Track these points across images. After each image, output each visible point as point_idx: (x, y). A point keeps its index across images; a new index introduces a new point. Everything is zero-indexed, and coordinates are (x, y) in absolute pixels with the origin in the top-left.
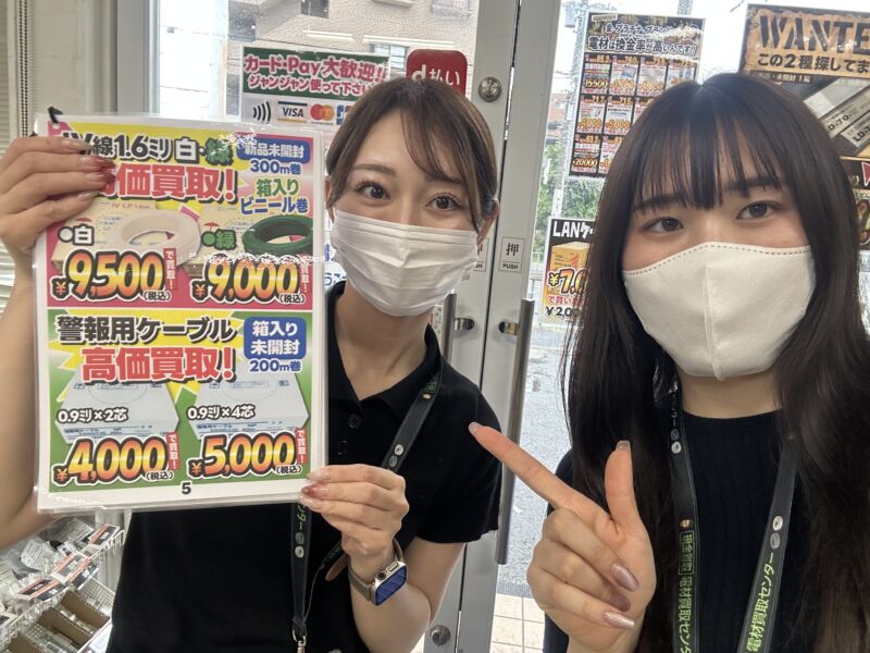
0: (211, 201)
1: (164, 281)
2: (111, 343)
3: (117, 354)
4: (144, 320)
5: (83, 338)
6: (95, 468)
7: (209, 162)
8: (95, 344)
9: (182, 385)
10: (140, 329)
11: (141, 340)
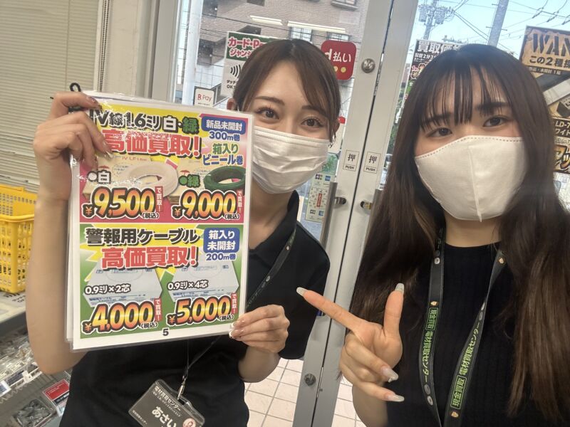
0: (185, 156)
1: (155, 206)
2: (121, 245)
3: (124, 252)
4: (143, 230)
5: (103, 242)
6: (109, 322)
7: (184, 132)
8: (111, 245)
9: (165, 270)
10: (140, 236)
11: (140, 242)
